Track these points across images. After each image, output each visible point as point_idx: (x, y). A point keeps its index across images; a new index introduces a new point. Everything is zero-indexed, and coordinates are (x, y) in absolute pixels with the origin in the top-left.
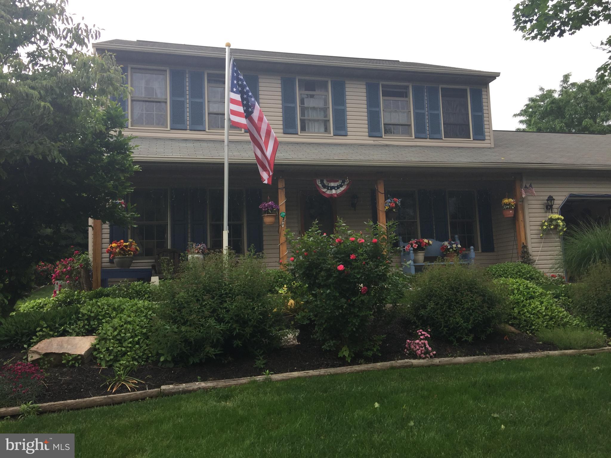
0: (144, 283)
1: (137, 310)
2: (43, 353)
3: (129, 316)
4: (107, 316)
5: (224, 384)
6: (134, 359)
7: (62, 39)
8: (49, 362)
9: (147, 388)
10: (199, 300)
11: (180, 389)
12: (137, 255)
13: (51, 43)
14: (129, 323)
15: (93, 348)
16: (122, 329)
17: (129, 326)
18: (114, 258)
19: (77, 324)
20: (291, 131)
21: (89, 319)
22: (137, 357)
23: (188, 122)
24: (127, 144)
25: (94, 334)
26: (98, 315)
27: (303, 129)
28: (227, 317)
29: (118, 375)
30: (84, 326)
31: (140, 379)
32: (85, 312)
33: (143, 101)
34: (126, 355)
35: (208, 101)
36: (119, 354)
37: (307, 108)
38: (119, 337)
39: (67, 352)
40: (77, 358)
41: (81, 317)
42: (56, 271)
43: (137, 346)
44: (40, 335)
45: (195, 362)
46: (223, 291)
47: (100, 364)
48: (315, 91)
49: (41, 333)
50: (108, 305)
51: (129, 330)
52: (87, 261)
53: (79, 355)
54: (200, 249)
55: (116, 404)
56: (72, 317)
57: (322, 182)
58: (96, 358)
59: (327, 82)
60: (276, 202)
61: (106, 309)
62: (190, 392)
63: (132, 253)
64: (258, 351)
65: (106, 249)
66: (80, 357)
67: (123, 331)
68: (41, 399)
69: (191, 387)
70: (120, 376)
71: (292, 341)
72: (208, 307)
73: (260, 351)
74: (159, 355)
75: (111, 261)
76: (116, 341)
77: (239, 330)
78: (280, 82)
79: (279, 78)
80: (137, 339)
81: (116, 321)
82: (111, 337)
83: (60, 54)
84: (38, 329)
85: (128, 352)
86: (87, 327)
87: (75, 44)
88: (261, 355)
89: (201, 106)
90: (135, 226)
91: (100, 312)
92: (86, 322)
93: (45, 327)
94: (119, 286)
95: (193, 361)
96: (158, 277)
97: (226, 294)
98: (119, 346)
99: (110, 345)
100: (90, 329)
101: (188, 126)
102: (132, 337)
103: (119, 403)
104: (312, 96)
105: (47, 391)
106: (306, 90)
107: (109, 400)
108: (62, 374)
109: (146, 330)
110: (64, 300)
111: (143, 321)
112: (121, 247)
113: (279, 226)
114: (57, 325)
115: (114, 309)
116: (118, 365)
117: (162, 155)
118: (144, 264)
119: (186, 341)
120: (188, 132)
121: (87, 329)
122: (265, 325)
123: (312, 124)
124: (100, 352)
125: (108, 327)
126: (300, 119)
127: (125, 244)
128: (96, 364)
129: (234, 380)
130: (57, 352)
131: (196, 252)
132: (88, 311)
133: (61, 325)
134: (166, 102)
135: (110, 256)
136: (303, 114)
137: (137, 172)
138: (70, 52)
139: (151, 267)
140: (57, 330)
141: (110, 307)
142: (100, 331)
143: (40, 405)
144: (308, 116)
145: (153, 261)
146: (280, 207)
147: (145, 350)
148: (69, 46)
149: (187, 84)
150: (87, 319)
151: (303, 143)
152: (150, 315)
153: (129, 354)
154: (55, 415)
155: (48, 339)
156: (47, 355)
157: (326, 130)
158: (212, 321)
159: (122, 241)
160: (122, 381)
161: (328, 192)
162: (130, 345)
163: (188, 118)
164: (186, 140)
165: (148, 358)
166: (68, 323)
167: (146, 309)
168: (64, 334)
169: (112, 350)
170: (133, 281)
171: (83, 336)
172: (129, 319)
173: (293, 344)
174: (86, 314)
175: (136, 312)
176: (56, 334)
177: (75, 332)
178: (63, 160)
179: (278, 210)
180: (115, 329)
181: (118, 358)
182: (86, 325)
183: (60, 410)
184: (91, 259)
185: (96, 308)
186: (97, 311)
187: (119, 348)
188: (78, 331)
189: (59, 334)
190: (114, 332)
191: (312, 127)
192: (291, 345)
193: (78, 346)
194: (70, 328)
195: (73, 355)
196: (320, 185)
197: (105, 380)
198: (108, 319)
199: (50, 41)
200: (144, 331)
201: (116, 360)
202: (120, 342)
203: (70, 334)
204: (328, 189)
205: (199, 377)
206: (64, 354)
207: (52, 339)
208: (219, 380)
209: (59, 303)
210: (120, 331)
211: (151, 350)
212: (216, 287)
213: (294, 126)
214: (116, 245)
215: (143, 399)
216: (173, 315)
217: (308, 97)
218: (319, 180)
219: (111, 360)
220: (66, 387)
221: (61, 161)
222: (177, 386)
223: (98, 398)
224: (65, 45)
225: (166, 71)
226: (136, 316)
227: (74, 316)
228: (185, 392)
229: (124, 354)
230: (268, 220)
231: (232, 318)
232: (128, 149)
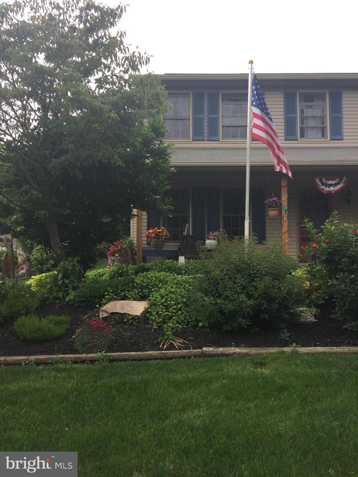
0: (174, 261)
1: (177, 283)
2: (110, 313)
3: (172, 288)
4: (155, 286)
5: (256, 352)
6: (178, 322)
7: (121, 66)
8: (115, 319)
9: (192, 348)
10: (231, 278)
11: (219, 352)
12: (167, 240)
13: (113, 70)
14: (173, 293)
15: (146, 312)
16: (168, 298)
17: (173, 296)
18: (151, 241)
19: (133, 291)
20: (291, 137)
21: (142, 288)
22: (180, 321)
23: (206, 134)
24: (166, 150)
25: (147, 300)
26: (149, 285)
27: (302, 136)
28: (256, 294)
29: (167, 335)
30: (138, 293)
31: (183, 340)
32: (139, 282)
33: (172, 119)
34: (172, 319)
35: (222, 117)
36: (166, 317)
37: (307, 117)
38: (165, 304)
39: (127, 313)
40: (135, 318)
41: (136, 286)
42: (110, 249)
43: (180, 312)
44: (107, 298)
45: (228, 330)
46: (251, 271)
47: (152, 324)
48: (313, 102)
49: (108, 296)
50: (155, 278)
51: (173, 299)
52: (131, 243)
53: (136, 316)
54: (215, 236)
55: (169, 359)
56: (130, 286)
57: (321, 180)
58: (148, 319)
59: (325, 94)
60: (280, 198)
61: (154, 281)
62: (227, 355)
63: (164, 237)
64: (282, 324)
65: (145, 234)
66: (137, 318)
67: (169, 299)
68: (111, 349)
69: (227, 351)
70: (168, 335)
71: (309, 318)
72: (239, 284)
73: (283, 325)
74: (198, 321)
75: (148, 244)
76: (164, 306)
77: (266, 305)
78: (282, 96)
79: (282, 93)
80: (179, 306)
81: (162, 290)
82: (159, 304)
83: (119, 79)
84: (106, 293)
85: (173, 316)
86: (140, 294)
87: (130, 70)
88: (285, 329)
89: (216, 120)
90: (171, 216)
91: (150, 283)
92: (140, 290)
93: (111, 292)
94: (155, 262)
95: (226, 329)
96: (183, 257)
97: (254, 273)
98: (166, 311)
99: (159, 309)
100: (143, 295)
101: (206, 138)
102: (175, 304)
103: (171, 358)
104: (311, 107)
105: (115, 343)
106: (306, 101)
107: (162, 356)
108: (125, 330)
109: (186, 299)
110: (117, 271)
111: (182, 292)
112: (156, 233)
113: (281, 219)
114: (119, 291)
115: (160, 281)
116: (165, 326)
117: (187, 161)
118: (172, 246)
119: (221, 311)
120: (206, 142)
121: (140, 296)
122: (288, 303)
123: (310, 131)
124: (151, 315)
125: (156, 295)
126: (300, 127)
127: (158, 230)
128: (149, 324)
129: (264, 349)
130: (120, 312)
131: (212, 238)
132: (141, 282)
133: (122, 291)
134: (189, 119)
135: (148, 239)
136: (302, 122)
137: (173, 173)
138: (126, 77)
139: (177, 249)
140: (119, 295)
141: (157, 279)
142: (151, 298)
143: (110, 354)
144: (307, 124)
145: (179, 244)
146: (282, 202)
147: (186, 316)
148: (126, 72)
149: (206, 103)
150: (140, 288)
151: (302, 148)
152: (187, 287)
153: (174, 318)
154: (123, 363)
155: (114, 301)
156: (113, 314)
157: (323, 135)
158: (243, 297)
159: (157, 228)
160: (171, 340)
161: (327, 189)
162: (174, 311)
163: (206, 131)
164: (204, 149)
165: (188, 322)
166: (127, 289)
167: (184, 282)
168: (124, 298)
169: (161, 314)
170: (166, 259)
171: (138, 301)
172: (172, 290)
173: (311, 321)
174: (139, 283)
175: (177, 284)
176: (119, 298)
177: (132, 297)
178: (121, 163)
179: (281, 205)
180: (162, 297)
181: (166, 321)
182: (140, 292)
183: (125, 360)
184: (135, 242)
185: (147, 280)
186: (147, 282)
187: (167, 313)
188: (134, 296)
189: (121, 298)
190: (162, 299)
191: (310, 133)
192: (309, 321)
193: (135, 308)
194: (128, 294)
195: (132, 315)
196: (319, 183)
197: (156, 338)
198: (156, 288)
199: (112, 69)
200: (185, 300)
201: (164, 322)
202: (167, 307)
203: (129, 299)
204: (326, 186)
205: (233, 343)
206: (125, 314)
207: (116, 301)
208: (250, 347)
209: (114, 273)
210: (166, 299)
211: (191, 316)
212: (245, 267)
213: (295, 134)
214: (152, 231)
215: (189, 357)
216: (209, 289)
217: (307, 108)
218: (318, 179)
219: (160, 322)
220: (128, 341)
221: (120, 164)
222: (216, 349)
223: (154, 353)
224: (123, 71)
225: (189, 94)
226: (177, 287)
227: (131, 284)
228: (223, 355)
229: (170, 318)
230: (272, 213)
231: (260, 296)
232: (167, 155)
